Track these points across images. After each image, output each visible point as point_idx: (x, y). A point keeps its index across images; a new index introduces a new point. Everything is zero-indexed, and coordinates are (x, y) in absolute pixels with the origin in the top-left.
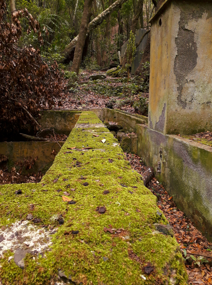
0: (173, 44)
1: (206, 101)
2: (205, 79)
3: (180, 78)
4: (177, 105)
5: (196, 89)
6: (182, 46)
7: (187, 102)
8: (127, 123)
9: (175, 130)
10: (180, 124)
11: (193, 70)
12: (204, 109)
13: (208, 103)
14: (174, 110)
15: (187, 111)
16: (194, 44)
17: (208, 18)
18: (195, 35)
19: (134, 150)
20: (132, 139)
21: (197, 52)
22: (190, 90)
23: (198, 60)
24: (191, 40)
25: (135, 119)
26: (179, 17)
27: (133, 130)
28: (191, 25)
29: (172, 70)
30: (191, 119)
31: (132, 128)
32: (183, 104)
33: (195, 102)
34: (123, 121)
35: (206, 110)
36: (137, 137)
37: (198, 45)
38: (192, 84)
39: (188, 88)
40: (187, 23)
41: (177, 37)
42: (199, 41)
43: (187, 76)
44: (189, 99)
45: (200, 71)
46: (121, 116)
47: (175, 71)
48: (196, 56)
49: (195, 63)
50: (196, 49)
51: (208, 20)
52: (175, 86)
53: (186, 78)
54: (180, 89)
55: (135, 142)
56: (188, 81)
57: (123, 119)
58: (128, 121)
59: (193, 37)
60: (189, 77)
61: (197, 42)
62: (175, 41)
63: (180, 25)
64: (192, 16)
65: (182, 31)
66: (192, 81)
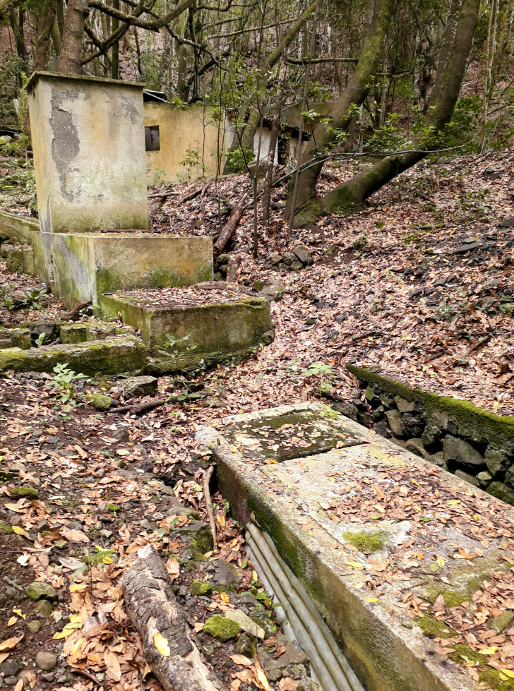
0: (48, 126)
1: (97, 194)
2: (92, 168)
3: (61, 166)
4: (62, 198)
5: (83, 179)
6: (59, 129)
7: (74, 194)
8: (16, 231)
9: (64, 227)
10: (69, 220)
11: (76, 157)
12: (96, 203)
13: (99, 196)
14: (59, 203)
15: (74, 205)
16: (73, 127)
17: (85, 99)
18: (73, 117)
19: (29, 270)
20: (24, 253)
21: (79, 137)
22: (76, 180)
23: (81, 146)
24: (69, 122)
25: (28, 225)
26: (51, 95)
27: (26, 240)
28: (66, 105)
29: (51, 156)
30: (82, 214)
31: (25, 238)
32: (70, 196)
33: (83, 195)
34: (9, 227)
35: (99, 204)
36: (33, 251)
37: (78, 129)
38: (76, 174)
39: (72, 178)
40: (61, 103)
41: (51, 117)
42: (80, 124)
43: (69, 163)
44: (76, 191)
45: (85, 158)
46: (5, 221)
47: (54, 158)
48: (78, 141)
49: (77, 150)
50: (76, 133)
51: (86, 102)
52: (57, 175)
53: (69, 166)
54: (63, 178)
55: (29, 257)
56: (72, 169)
57: (10, 225)
58: (17, 227)
59: (71, 119)
60: (73, 165)
61: (77, 126)
62: (50, 122)
63: (53, 104)
64: (67, 95)
65: (57, 111)
66: (78, 170)
